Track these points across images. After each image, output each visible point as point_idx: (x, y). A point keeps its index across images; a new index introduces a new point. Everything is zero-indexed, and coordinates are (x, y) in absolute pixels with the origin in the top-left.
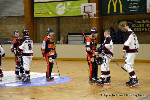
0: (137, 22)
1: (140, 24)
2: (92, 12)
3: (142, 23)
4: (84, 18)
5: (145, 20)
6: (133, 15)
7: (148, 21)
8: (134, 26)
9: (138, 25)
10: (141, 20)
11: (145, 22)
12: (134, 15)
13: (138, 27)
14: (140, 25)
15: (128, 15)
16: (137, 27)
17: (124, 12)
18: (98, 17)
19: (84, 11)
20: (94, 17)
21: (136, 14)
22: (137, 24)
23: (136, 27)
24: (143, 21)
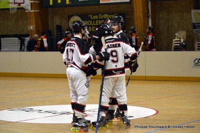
0: (93, 17)
1: (97, 21)
2: (24, 3)
3: (99, 19)
4: (12, 12)
5: (103, 14)
6: (90, 6)
7: (107, 16)
8: (89, 23)
9: (94, 21)
10: (98, 15)
11: (103, 17)
12: (93, 7)
13: (94, 24)
14: (97, 23)
15: (84, 7)
16: (93, 26)
17: (71, 3)
18: (38, 10)
19: (14, 2)
20: (31, 10)
21: (94, 5)
22: (92, 20)
23: (92, 24)
24: (100, 16)
